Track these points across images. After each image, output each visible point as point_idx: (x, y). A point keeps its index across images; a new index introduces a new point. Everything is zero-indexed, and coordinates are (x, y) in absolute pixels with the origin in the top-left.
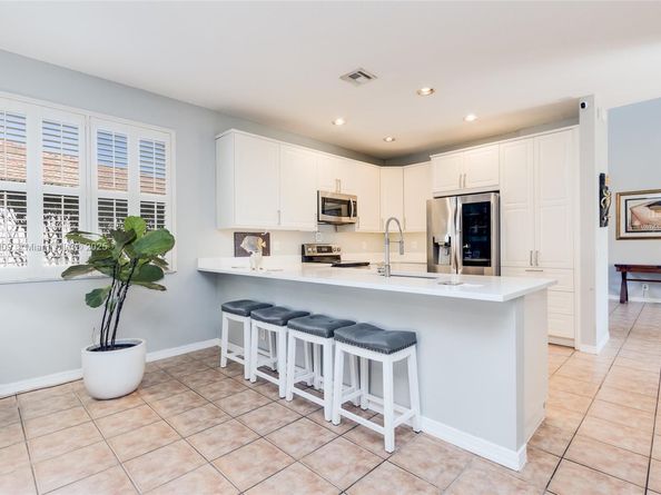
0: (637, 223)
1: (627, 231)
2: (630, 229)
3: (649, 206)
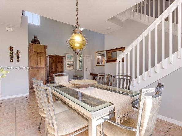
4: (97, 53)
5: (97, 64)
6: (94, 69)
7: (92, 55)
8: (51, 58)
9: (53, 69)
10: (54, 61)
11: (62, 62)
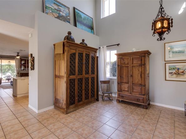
8: (121, 59)
10: (125, 63)
11: (143, 64)
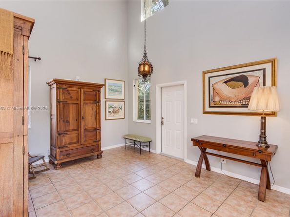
0: (217, 99)
1: (210, 107)
2: (212, 104)
3: (226, 82)
4: (207, 76)
5: (208, 109)
6: (194, 121)
7: (185, 82)
8: (64, 89)
9: (68, 122)
10: (71, 97)
11: (97, 101)
